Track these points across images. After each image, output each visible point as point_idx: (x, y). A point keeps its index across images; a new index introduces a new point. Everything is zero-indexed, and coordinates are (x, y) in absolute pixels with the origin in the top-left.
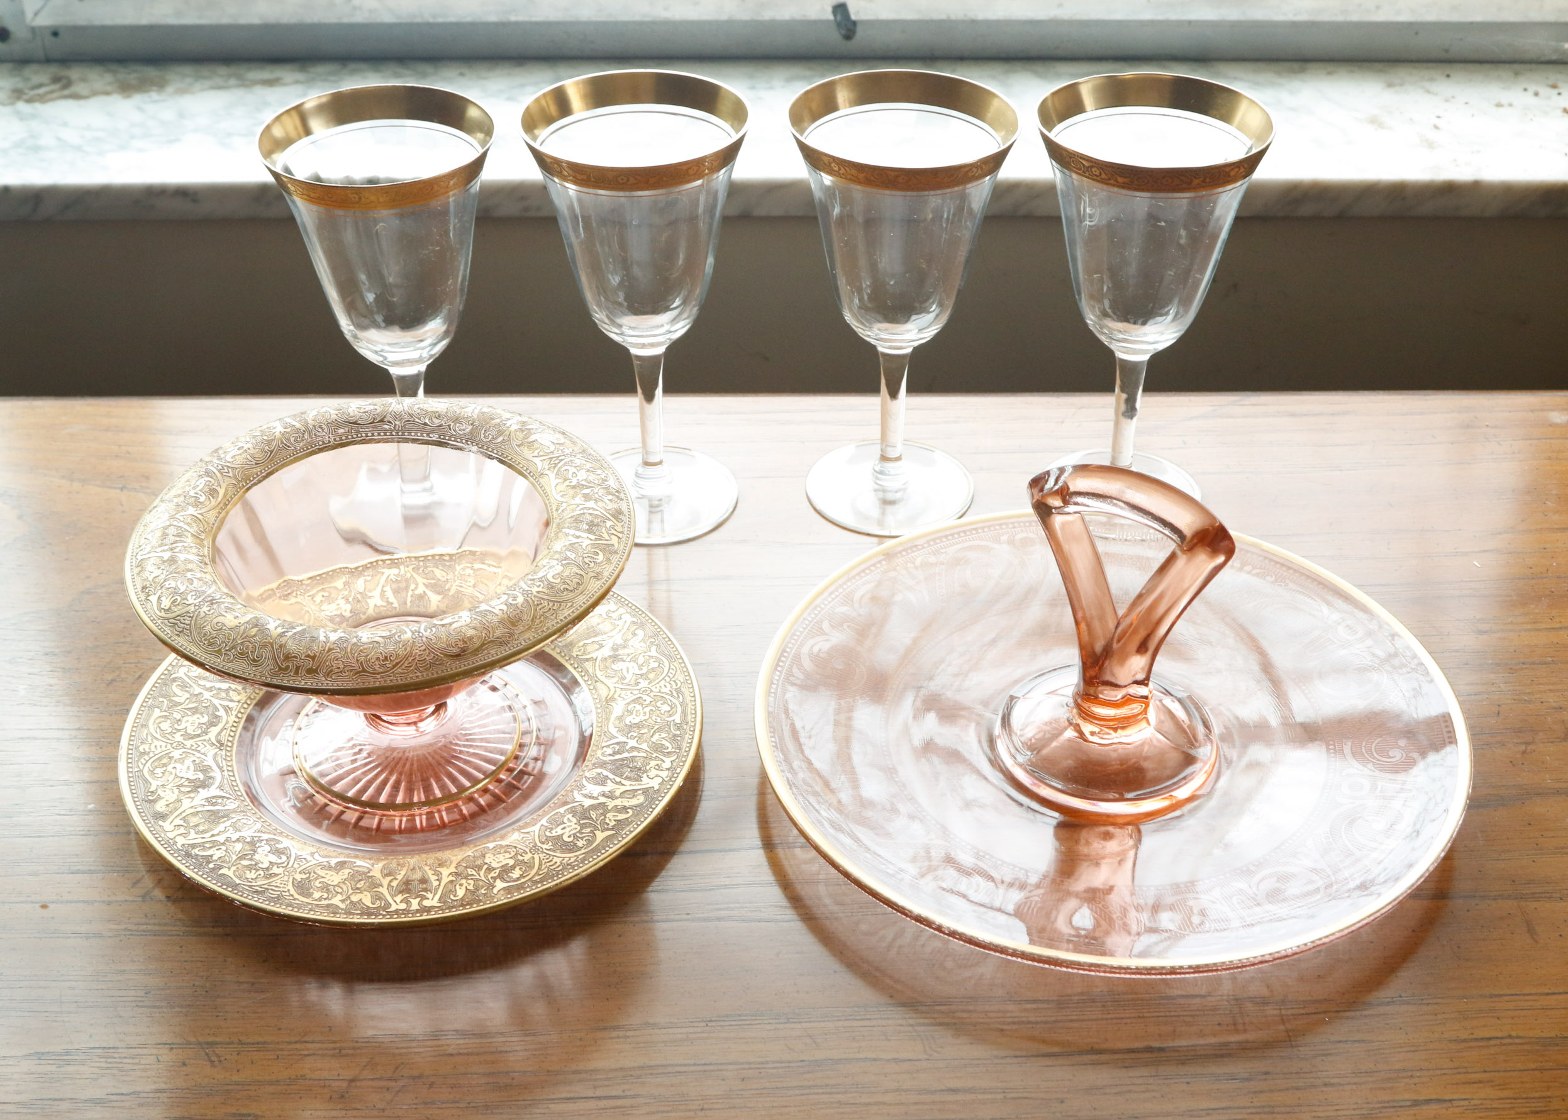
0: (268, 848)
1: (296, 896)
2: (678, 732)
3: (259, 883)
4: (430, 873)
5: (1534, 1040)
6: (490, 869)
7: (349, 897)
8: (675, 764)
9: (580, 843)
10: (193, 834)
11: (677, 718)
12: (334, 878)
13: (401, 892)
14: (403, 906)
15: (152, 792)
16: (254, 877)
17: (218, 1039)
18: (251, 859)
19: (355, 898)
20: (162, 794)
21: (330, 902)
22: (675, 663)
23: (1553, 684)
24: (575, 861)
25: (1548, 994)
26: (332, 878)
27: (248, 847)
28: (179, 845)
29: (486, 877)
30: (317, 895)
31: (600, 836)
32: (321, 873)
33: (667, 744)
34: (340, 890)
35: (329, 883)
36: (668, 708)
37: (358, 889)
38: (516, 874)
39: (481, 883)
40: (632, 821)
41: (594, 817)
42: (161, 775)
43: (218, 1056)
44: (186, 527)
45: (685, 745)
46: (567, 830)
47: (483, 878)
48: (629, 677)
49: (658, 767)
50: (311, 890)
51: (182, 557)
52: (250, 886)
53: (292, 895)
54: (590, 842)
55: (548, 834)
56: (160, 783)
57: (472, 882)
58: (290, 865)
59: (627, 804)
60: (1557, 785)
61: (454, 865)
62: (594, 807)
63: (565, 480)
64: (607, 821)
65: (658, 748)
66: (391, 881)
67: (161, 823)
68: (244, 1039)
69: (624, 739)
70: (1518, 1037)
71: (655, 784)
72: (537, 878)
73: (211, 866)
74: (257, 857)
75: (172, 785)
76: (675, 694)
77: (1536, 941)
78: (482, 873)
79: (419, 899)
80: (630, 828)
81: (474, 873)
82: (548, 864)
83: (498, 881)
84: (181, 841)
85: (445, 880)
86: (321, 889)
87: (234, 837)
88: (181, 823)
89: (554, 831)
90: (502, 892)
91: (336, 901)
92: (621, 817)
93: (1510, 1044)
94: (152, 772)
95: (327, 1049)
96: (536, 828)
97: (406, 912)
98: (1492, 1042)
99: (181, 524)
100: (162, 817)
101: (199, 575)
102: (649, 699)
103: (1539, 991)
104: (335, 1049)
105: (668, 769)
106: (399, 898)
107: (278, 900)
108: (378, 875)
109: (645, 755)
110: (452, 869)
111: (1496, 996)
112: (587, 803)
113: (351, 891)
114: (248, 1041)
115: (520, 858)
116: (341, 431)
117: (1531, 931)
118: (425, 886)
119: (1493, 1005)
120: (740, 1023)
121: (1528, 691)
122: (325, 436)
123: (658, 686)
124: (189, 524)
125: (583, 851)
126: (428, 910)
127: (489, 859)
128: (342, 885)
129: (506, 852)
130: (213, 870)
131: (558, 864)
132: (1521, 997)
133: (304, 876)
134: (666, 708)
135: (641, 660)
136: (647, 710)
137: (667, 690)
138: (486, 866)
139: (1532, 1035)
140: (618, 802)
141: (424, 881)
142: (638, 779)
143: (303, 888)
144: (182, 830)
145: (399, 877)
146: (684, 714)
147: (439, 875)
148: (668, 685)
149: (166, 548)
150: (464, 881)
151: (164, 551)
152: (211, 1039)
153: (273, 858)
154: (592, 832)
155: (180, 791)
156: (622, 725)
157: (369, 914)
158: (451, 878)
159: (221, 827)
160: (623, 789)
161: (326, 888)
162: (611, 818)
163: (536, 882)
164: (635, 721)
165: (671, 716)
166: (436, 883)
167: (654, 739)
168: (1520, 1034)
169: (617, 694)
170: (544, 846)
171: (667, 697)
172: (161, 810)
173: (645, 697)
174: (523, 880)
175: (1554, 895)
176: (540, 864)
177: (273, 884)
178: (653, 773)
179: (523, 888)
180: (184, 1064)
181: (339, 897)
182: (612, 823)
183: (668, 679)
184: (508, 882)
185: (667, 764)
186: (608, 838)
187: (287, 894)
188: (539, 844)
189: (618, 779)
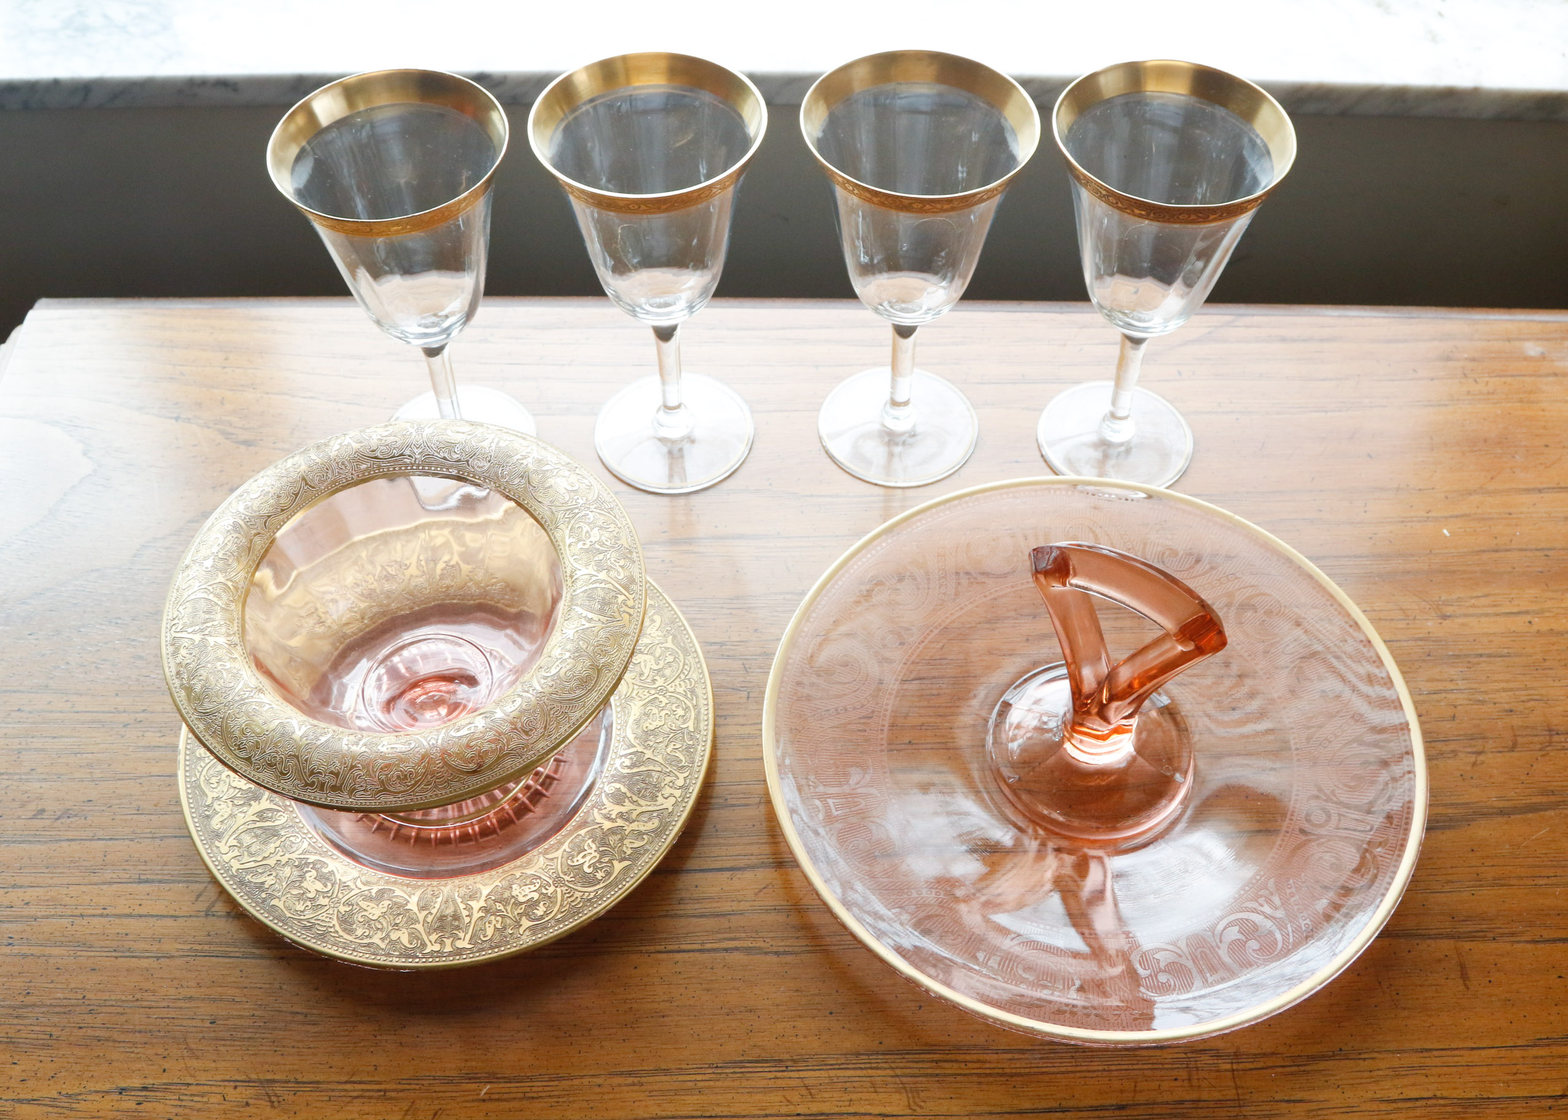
0: (314, 873)
1: (341, 933)
2: (691, 743)
3: (307, 917)
4: (462, 906)
5: (1455, 1101)
6: (518, 904)
7: (388, 935)
8: (688, 781)
9: (600, 875)
10: (246, 858)
11: (690, 725)
12: (375, 911)
13: (435, 930)
14: (437, 947)
15: (208, 806)
16: (302, 908)
17: (277, 1077)
18: (300, 887)
19: (394, 936)
20: (218, 808)
21: (371, 941)
22: (690, 658)
23: (1507, 681)
24: (595, 896)
25: (1473, 1049)
26: (373, 911)
27: (296, 873)
28: (234, 870)
29: (512, 913)
30: (359, 932)
31: (618, 866)
32: (364, 904)
33: (682, 757)
34: (380, 926)
35: (370, 916)
36: (682, 713)
37: (396, 925)
38: (540, 911)
39: (508, 921)
40: (647, 850)
41: (612, 843)
42: (216, 785)
43: (276, 1095)
44: (215, 600)
45: (697, 758)
46: (588, 858)
47: (510, 915)
48: (646, 672)
49: (672, 784)
50: (354, 926)
51: (211, 640)
52: (299, 921)
53: (337, 932)
54: (608, 874)
55: (570, 862)
56: (216, 795)
57: (499, 918)
58: (334, 896)
59: (642, 829)
60: (1501, 804)
61: (483, 898)
62: (613, 831)
63: (579, 541)
64: (624, 849)
65: (673, 761)
66: (426, 917)
67: (217, 843)
68: (299, 1078)
69: (640, 749)
70: (1442, 1098)
71: (669, 804)
72: (559, 916)
73: (263, 895)
74: (304, 884)
75: (225, 797)
76: (689, 696)
77: (1468, 989)
78: (509, 908)
79: (451, 939)
80: (645, 858)
81: (502, 908)
82: (570, 900)
83: (524, 918)
84: (235, 865)
85: (476, 916)
86: (363, 923)
87: (284, 860)
88: (235, 843)
89: (575, 860)
90: (527, 933)
91: (376, 940)
92: (637, 844)
93: (1435, 1105)
94: (208, 781)
95: (372, 1090)
96: (559, 854)
97: (439, 954)
98: (1419, 1103)
99: (211, 597)
100: (218, 836)
101: (228, 665)
102: (665, 701)
103: (1465, 1045)
104: (380, 1091)
105: (681, 787)
106: (434, 937)
107: (322, 937)
108: (415, 909)
109: (660, 769)
110: (482, 903)
111: (1427, 1050)
112: (607, 825)
113: (390, 928)
114: (305, 1080)
115: (544, 891)
116: (364, 466)
117: (1464, 976)
118: (457, 923)
119: (1423, 1060)
120: (743, 1070)
121: (1482, 690)
122: (348, 473)
123: (673, 684)
124: (217, 595)
125: (602, 885)
126: (459, 952)
127: (516, 890)
128: (382, 920)
129: (532, 883)
130: (264, 900)
131: (579, 899)
132: (1449, 1053)
133: (348, 909)
134: (680, 712)
135: (658, 652)
136: (663, 713)
137: (681, 690)
138: (513, 900)
139: (1455, 1096)
140: (634, 826)
141: (456, 917)
142: (654, 798)
143: (346, 922)
144: (236, 853)
145: (434, 911)
146: (697, 720)
147: (469, 908)
148: (682, 683)
149: (197, 628)
150: (493, 918)
151: (194, 632)
152: (269, 1077)
153: (319, 886)
154: (610, 861)
155: (234, 805)
156: (639, 731)
157: (408, 956)
158: (481, 914)
159: (272, 847)
160: (640, 810)
161: (368, 922)
162: (629, 846)
163: (558, 921)
164: (652, 727)
165: (684, 723)
166: (467, 920)
167: (669, 750)
168: (1445, 1094)
169: (635, 692)
170: (567, 878)
171: (682, 698)
172: (216, 827)
173: (661, 698)
174: (547, 919)
175: (1489, 935)
176: (562, 900)
177: (319, 917)
178: (667, 791)
179: (545, 928)
180: (247, 1104)
181: (380, 935)
182: (629, 852)
183: (683, 677)
184: (533, 920)
185: (680, 782)
186: (626, 869)
187: (332, 930)
188: (562, 875)
189: (635, 798)
